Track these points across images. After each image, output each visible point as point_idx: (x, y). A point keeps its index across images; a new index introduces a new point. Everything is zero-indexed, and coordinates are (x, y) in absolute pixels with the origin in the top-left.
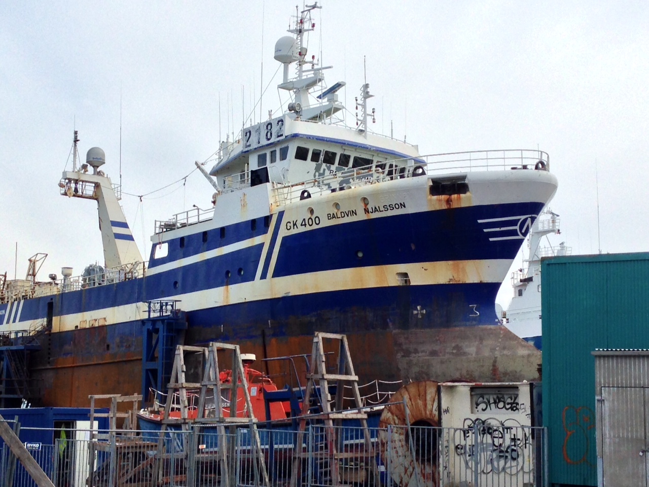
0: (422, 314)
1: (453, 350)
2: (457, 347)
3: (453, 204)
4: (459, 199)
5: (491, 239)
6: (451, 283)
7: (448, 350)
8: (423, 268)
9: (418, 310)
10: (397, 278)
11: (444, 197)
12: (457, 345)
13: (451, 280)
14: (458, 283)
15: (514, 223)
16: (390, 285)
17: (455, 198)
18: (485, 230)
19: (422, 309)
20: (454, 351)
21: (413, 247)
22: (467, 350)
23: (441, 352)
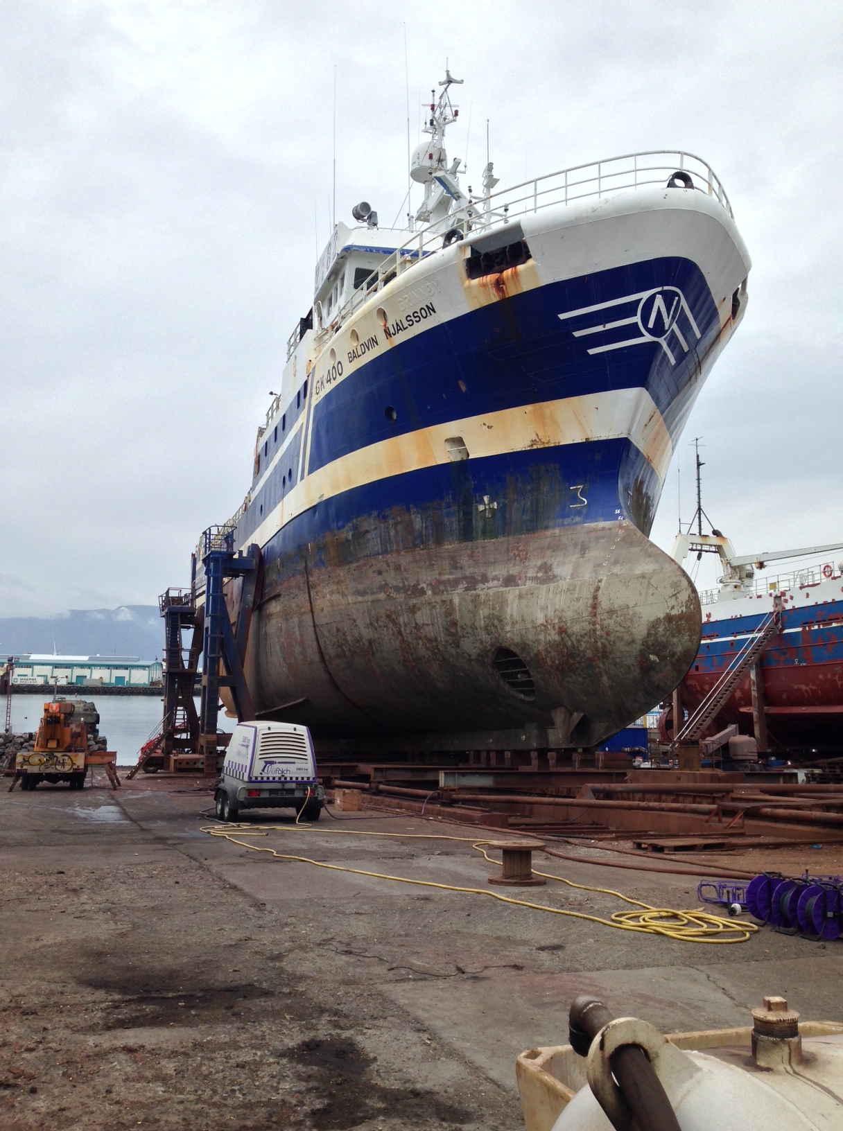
0: (492, 510)
1: (537, 572)
2: (546, 568)
3: (509, 289)
4: (515, 275)
5: (592, 352)
6: (535, 447)
7: (531, 573)
8: (484, 424)
9: (485, 504)
10: (448, 447)
11: (490, 278)
12: (545, 563)
13: (534, 442)
14: (547, 446)
15: (629, 310)
16: (440, 462)
17: (507, 277)
18: (577, 334)
19: (491, 501)
20: (540, 575)
21: (463, 388)
22: (559, 570)
23: (520, 579)
